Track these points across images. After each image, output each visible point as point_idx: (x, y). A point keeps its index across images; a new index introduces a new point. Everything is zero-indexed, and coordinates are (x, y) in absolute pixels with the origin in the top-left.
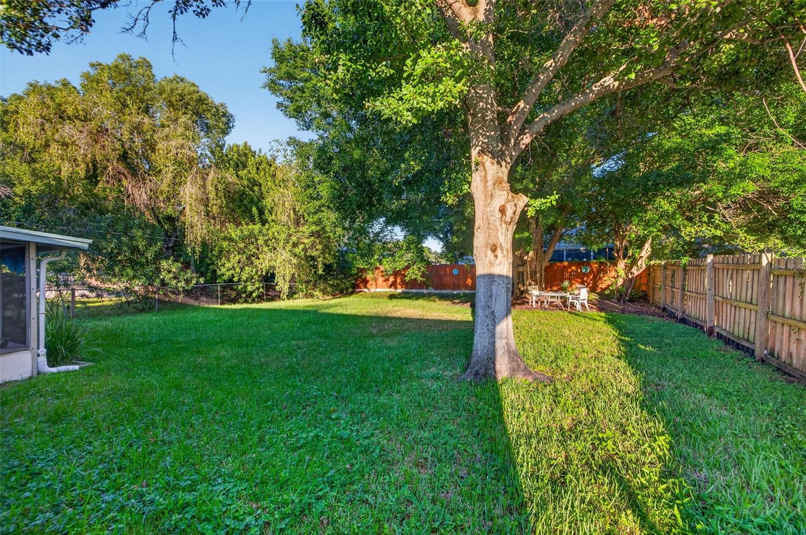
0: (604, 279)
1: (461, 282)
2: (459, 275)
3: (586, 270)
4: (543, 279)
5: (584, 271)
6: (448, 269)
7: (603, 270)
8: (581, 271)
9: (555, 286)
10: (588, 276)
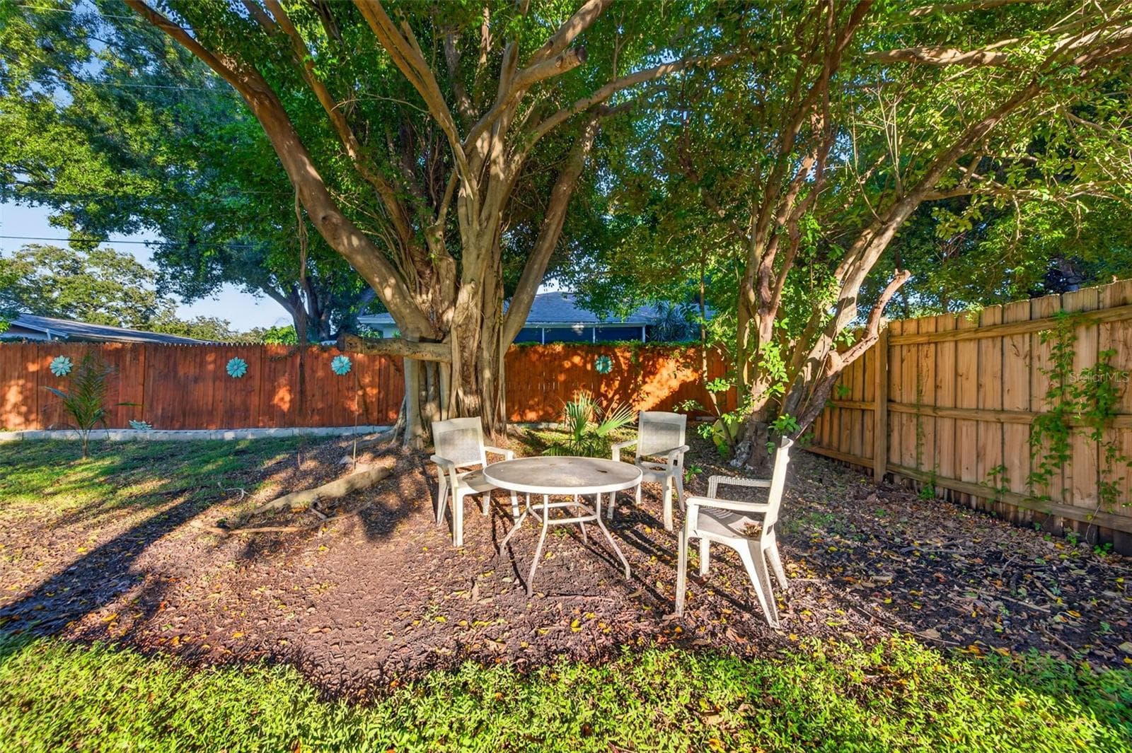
0: (646, 388)
1: (255, 400)
2: (247, 377)
3: (606, 367)
4: (501, 393)
5: (599, 368)
6: (210, 358)
7: (642, 366)
8: (594, 367)
9: (532, 409)
10: (609, 379)
